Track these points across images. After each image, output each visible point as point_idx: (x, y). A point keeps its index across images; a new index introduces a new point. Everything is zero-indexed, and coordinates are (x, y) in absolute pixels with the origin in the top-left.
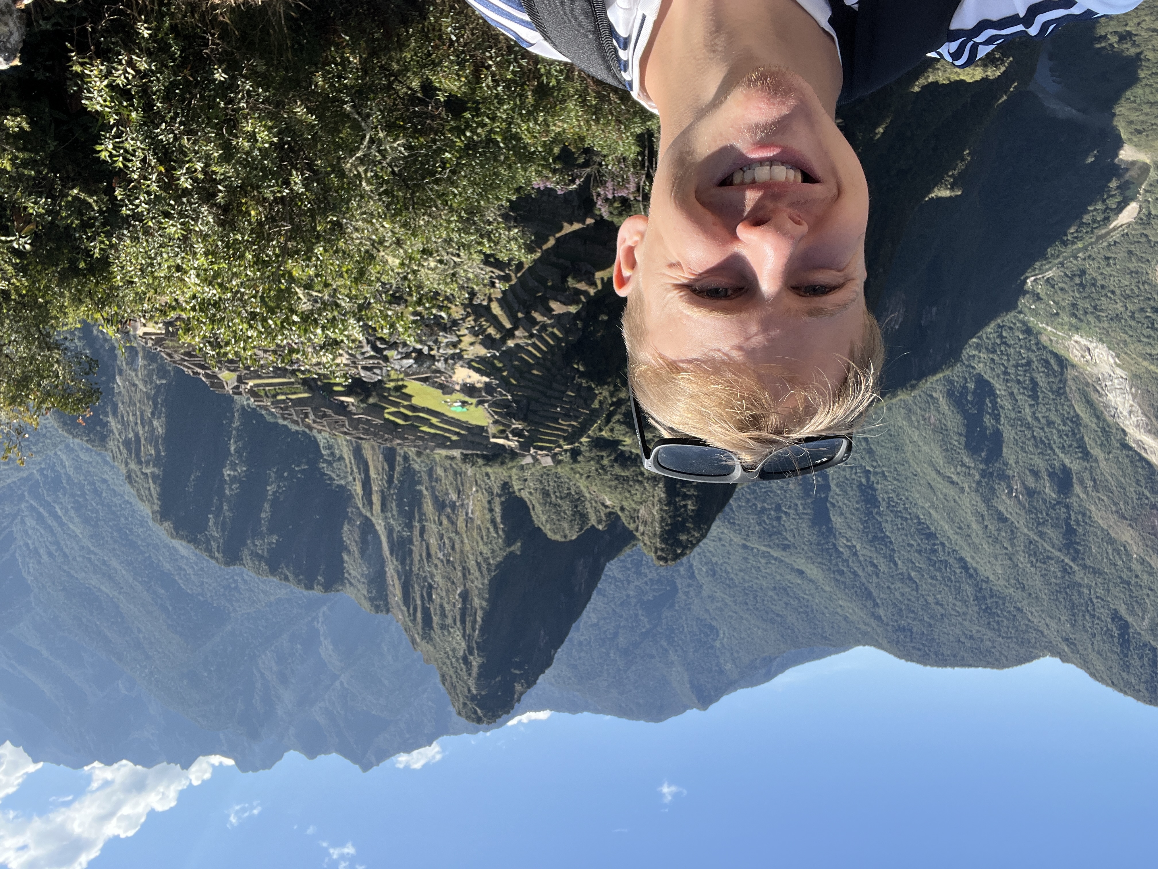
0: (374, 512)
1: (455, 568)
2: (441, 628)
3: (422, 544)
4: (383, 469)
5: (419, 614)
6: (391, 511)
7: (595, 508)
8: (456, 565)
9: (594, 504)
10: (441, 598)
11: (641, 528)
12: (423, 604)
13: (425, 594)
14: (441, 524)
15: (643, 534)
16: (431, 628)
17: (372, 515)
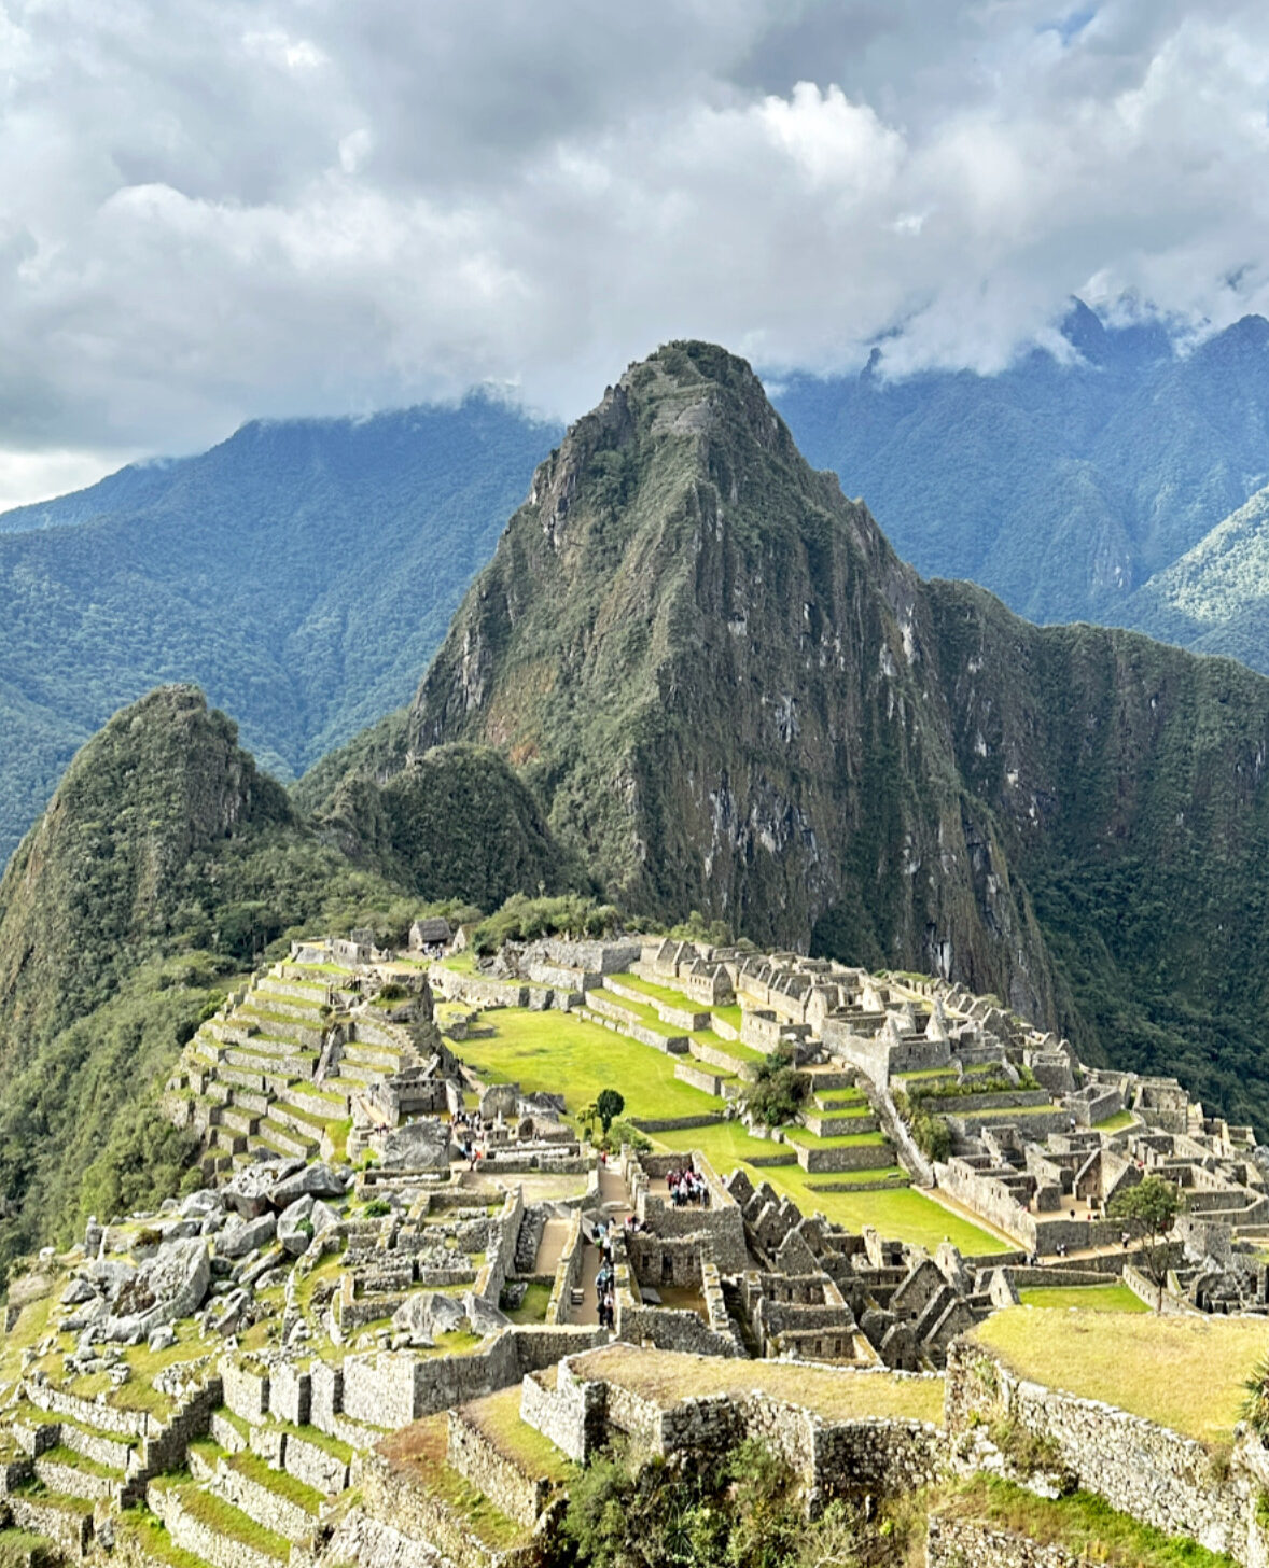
0: (958, 806)
1: (754, 679)
2: (784, 546)
3: (838, 730)
4: (940, 904)
5: (839, 577)
6: (915, 805)
7: (367, 819)
8: (750, 685)
9: (371, 829)
10: (785, 613)
11: (235, 770)
12: (829, 598)
13: (827, 621)
14: (794, 779)
15: (229, 759)
16: (810, 546)
17: (962, 798)
